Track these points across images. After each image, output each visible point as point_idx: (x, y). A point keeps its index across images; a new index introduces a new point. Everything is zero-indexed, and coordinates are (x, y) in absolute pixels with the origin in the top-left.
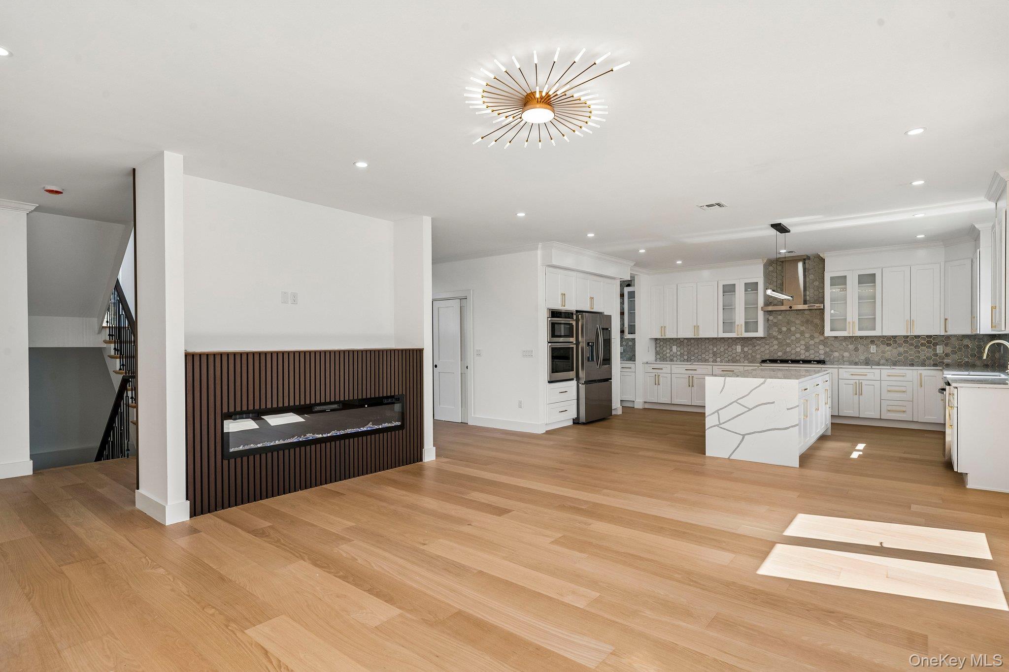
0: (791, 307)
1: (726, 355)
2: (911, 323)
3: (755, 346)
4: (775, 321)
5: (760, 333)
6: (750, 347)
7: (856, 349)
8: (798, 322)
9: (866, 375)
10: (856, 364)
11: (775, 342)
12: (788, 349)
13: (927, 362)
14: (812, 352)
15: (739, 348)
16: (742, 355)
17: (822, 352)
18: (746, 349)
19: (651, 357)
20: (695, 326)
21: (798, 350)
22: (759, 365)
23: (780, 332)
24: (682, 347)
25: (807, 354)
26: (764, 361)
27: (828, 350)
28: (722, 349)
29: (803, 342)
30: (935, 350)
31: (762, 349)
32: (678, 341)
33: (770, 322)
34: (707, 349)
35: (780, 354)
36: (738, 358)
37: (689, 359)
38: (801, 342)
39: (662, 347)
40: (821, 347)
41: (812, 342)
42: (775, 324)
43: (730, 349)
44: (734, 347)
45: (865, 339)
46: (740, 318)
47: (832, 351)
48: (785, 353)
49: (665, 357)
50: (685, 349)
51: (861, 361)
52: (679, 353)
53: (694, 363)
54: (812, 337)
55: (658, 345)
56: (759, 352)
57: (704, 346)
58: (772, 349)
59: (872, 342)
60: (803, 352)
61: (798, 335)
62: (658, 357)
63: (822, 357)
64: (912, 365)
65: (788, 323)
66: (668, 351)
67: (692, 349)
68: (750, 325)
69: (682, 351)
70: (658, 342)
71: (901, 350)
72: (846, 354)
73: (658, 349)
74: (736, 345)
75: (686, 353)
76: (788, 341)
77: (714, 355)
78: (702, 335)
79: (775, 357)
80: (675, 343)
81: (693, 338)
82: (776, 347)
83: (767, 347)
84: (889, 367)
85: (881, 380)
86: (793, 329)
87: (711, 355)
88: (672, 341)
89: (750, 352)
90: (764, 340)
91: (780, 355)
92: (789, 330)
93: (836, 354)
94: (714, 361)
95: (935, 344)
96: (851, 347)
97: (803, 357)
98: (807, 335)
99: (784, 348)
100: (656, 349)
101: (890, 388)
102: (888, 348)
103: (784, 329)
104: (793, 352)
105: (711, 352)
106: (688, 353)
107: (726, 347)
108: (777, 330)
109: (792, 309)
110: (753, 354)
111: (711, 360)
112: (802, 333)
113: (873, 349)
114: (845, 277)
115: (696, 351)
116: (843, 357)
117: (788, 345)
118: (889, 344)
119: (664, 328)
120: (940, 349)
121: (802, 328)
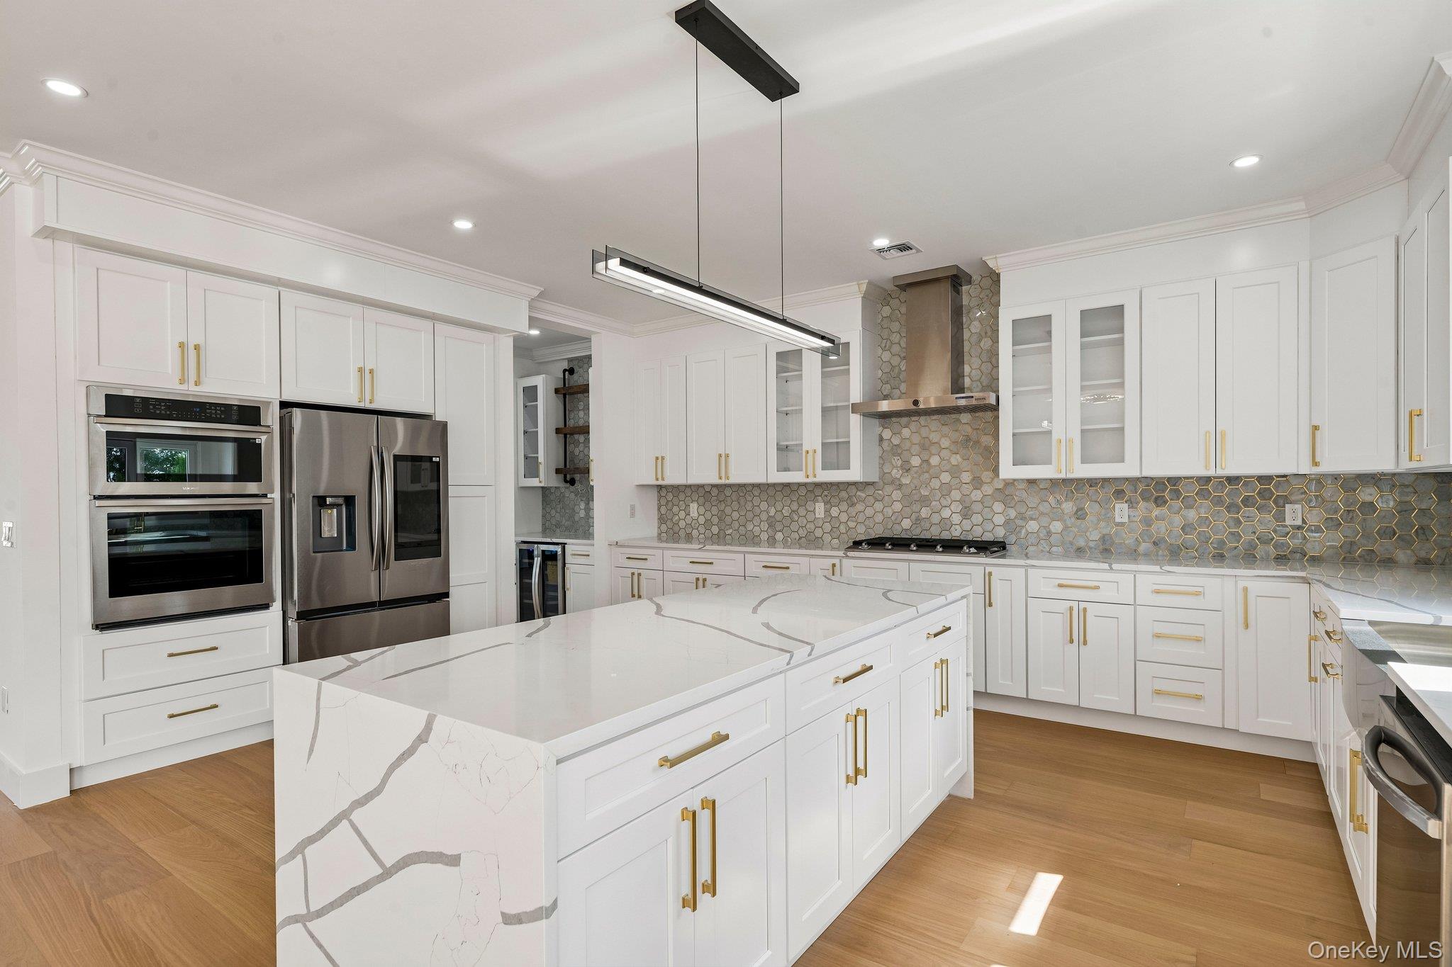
0: (916, 403)
1: (794, 526)
2: (1217, 439)
3: (853, 505)
4: (896, 441)
5: (854, 473)
6: (844, 506)
7: (1080, 514)
8: (945, 443)
9: (1097, 588)
10: (1080, 553)
11: (897, 495)
12: (925, 512)
13: (1260, 550)
14: (977, 519)
15: (820, 508)
16: (827, 527)
17: (999, 520)
18: (835, 511)
19: (646, 526)
20: (720, 455)
21: (946, 513)
22: (841, 553)
23: (907, 469)
24: (707, 504)
25: (967, 525)
26: (857, 544)
27: (1012, 513)
28: (786, 512)
29: (957, 495)
30: (1280, 517)
31: (869, 512)
32: (701, 491)
33: (885, 444)
34: (757, 510)
35: (906, 524)
36: (818, 533)
37: (722, 534)
38: (953, 493)
39: (670, 504)
40: (998, 507)
41: (977, 495)
42: (896, 450)
43: (802, 512)
44: (810, 506)
45: (1102, 487)
46: (811, 434)
47: (1022, 516)
48: (918, 520)
49: (676, 529)
50: (715, 510)
51: (1092, 544)
52: (702, 520)
53: (707, 547)
54: (977, 483)
55: (663, 501)
56: (861, 518)
57: (750, 504)
58: (889, 511)
59: (1119, 494)
60: (956, 519)
61: (945, 477)
62: (664, 527)
63: (1000, 534)
64: (1219, 558)
65: (924, 448)
66: (682, 514)
67: (728, 510)
68: (835, 453)
69: (708, 515)
70: (663, 493)
71: (1192, 515)
72: (1057, 526)
73: (663, 510)
74: (815, 501)
75: (715, 520)
76: (924, 492)
77: (770, 526)
78: (737, 476)
79: (897, 532)
80: (695, 497)
82: (898, 506)
83: (878, 506)
84: (1157, 568)
85: (1135, 604)
86: (935, 460)
87: (765, 526)
88: (688, 492)
89: (844, 517)
90: (870, 490)
91: (905, 527)
92: (926, 463)
93: (1033, 526)
94: (772, 542)
95: (1283, 501)
96: (1068, 507)
97: (956, 533)
98: (966, 477)
99: (915, 507)
100: (659, 509)
101: (1160, 629)
102: (1156, 512)
103: (916, 461)
104: (936, 518)
105: (764, 516)
106: (720, 519)
107: (795, 506)
108: (899, 463)
109: (921, 406)
110: (852, 524)
111: (764, 536)
112: (955, 471)
113: (1121, 511)
114: (1048, 318)
115: (735, 515)
116: (1049, 533)
117: (925, 501)
118: (1160, 501)
119: (660, 461)
120: (1293, 515)
121: (955, 460)
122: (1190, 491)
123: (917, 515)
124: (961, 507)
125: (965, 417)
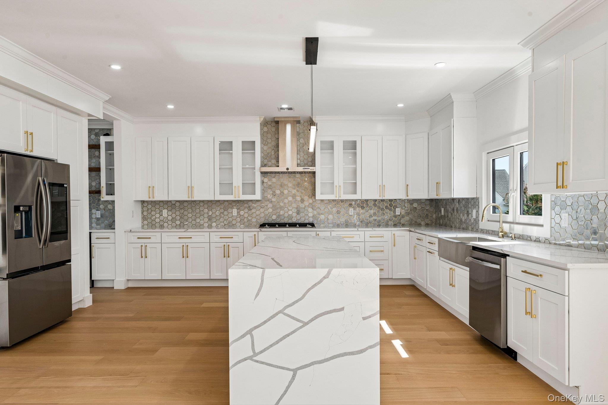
0: (288, 170)
1: (221, 220)
2: (382, 188)
3: (251, 210)
4: (270, 183)
5: (258, 196)
6: (246, 210)
7: (338, 212)
8: (290, 185)
9: (354, 237)
10: (338, 226)
11: (270, 205)
12: (282, 213)
13: (390, 223)
14: (302, 215)
15: (235, 212)
16: (239, 220)
17: (311, 215)
18: (242, 213)
19: (136, 223)
20: (189, 187)
21: (290, 213)
22: (258, 230)
23: (274, 195)
24: (174, 211)
25: (298, 217)
26: (263, 226)
27: (315, 213)
28: (218, 213)
29: (294, 205)
30: (395, 212)
31: (258, 213)
32: (169, 204)
33: (265, 184)
34: (202, 213)
35: (274, 217)
36: (234, 222)
37: (182, 224)
38: (293, 205)
39: (150, 210)
40: (310, 210)
41: (302, 205)
42: (270, 187)
43: (226, 213)
44: (230, 210)
45: (345, 202)
46: (238, 180)
47: (319, 214)
48: (279, 216)
49: (154, 223)
50: (178, 213)
51: (342, 223)
52: (170, 218)
53: (189, 230)
54: (302, 201)
55: (145, 209)
56: (254, 215)
57: (198, 210)
58: (267, 212)
59: (350, 205)
60: (294, 215)
61: (290, 198)
62: (146, 222)
63: (311, 220)
64: (379, 226)
65: (281, 186)
66: (158, 216)
67: (186, 213)
68: (249, 187)
69: (174, 215)
70: (146, 204)
71: (372, 212)
72: (331, 217)
73: (145, 213)
74: (232, 208)
75: (178, 218)
76: (282, 204)
77: (209, 220)
78: (197, 197)
79: (270, 221)
80: (166, 206)
81: (187, 201)
82: (270, 210)
83: (262, 210)
84: (371, 229)
85: (365, 242)
86: (286, 192)
87: (206, 220)
88: (162, 204)
89: (246, 215)
90: (258, 204)
91: (274, 218)
92: (282, 193)
93: (322, 217)
94: (210, 227)
95: (396, 207)
96: (335, 210)
97: (294, 220)
98: (299, 199)
99: (278, 211)
100: (142, 213)
101: (372, 249)
102: (362, 211)
103: (278, 192)
104: (286, 215)
105: (206, 215)
106: (181, 217)
107: (222, 211)
108: (271, 192)
110: (250, 218)
111: (206, 225)
112: (294, 196)
113: (351, 211)
114: (333, 142)
115: (190, 215)
116: (328, 219)
117: (281, 208)
118: (363, 208)
119: (151, 189)
120: (398, 211)
121: (294, 191)
122: (371, 204)
123: (278, 214)
124: (296, 210)
125: (298, 175)
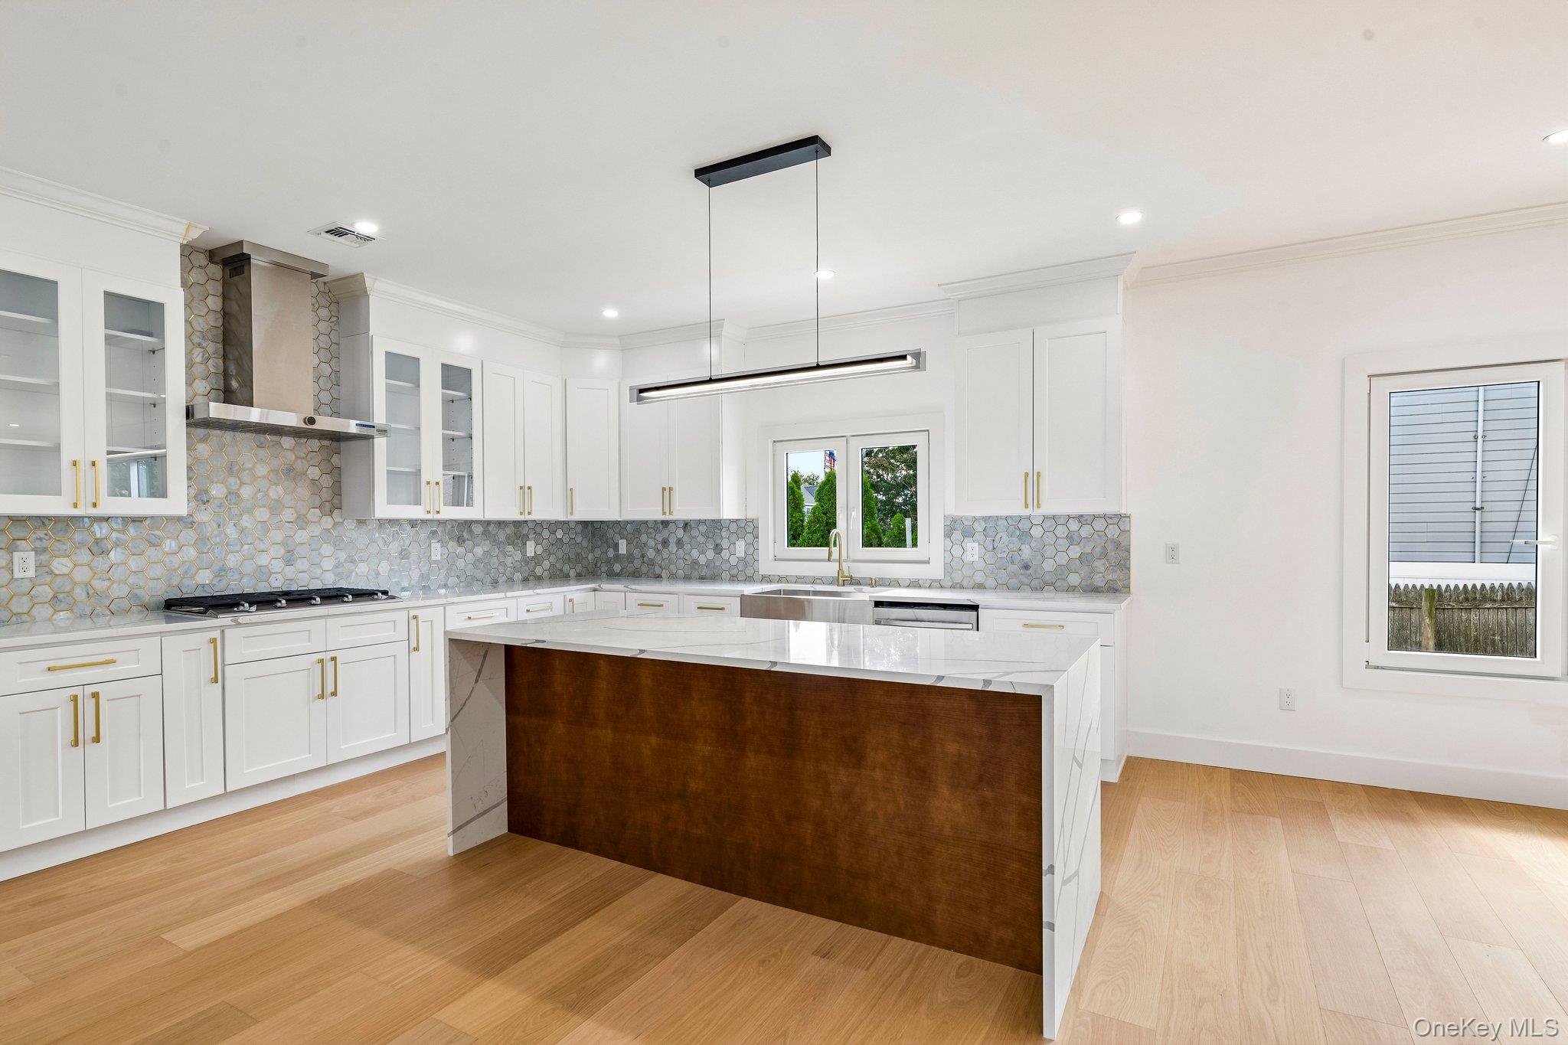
0: (311, 421)
2: (526, 492)
5: (177, 501)
7: (404, 554)
8: (262, 470)
12: (232, 561)
13: (516, 576)
14: (302, 564)
15: (24, 562)
16: (44, 593)
17: (328, 564)
18: (60, 565)
21: (263, 560)
23: (203, 500)
25: (290, 572)
27: (342, 556)
29: (277, 536)
35: (204, 577)
36: (21, 605)
38: (271, 534)
40: (327, 549)
41: (301, 536)
45: (421, 527)
48: (222, 572)
54: (303, 521)
56: (117, 573)
58: (175, 560)
59: (434, 534)
60: (277, 565)
61: (262, 514)
65: (231, 473)
71: (480, 551)
72: (385, 568)
74: (9, 549)
76: (231, 533)
82: (190, 554)
83: (155, 553)
86: (246, 492)
89: (81, 574)
91: (204, 581)
92: (233, 495)
96: (395, 548)
97: (277, 584)
98: (288, 515)
99: (219, 554)
103: (217, 491)
104: (249, 567)
109: (310, 426)
112: (275, 508)
113: (436, 550)
116: (378, 574)
117: (231, 545)
118: (460, 540)
121: (276, 492)
122: (478, 529)
123: (221, 564)
124: (282, 551)
125: (287, 442)
